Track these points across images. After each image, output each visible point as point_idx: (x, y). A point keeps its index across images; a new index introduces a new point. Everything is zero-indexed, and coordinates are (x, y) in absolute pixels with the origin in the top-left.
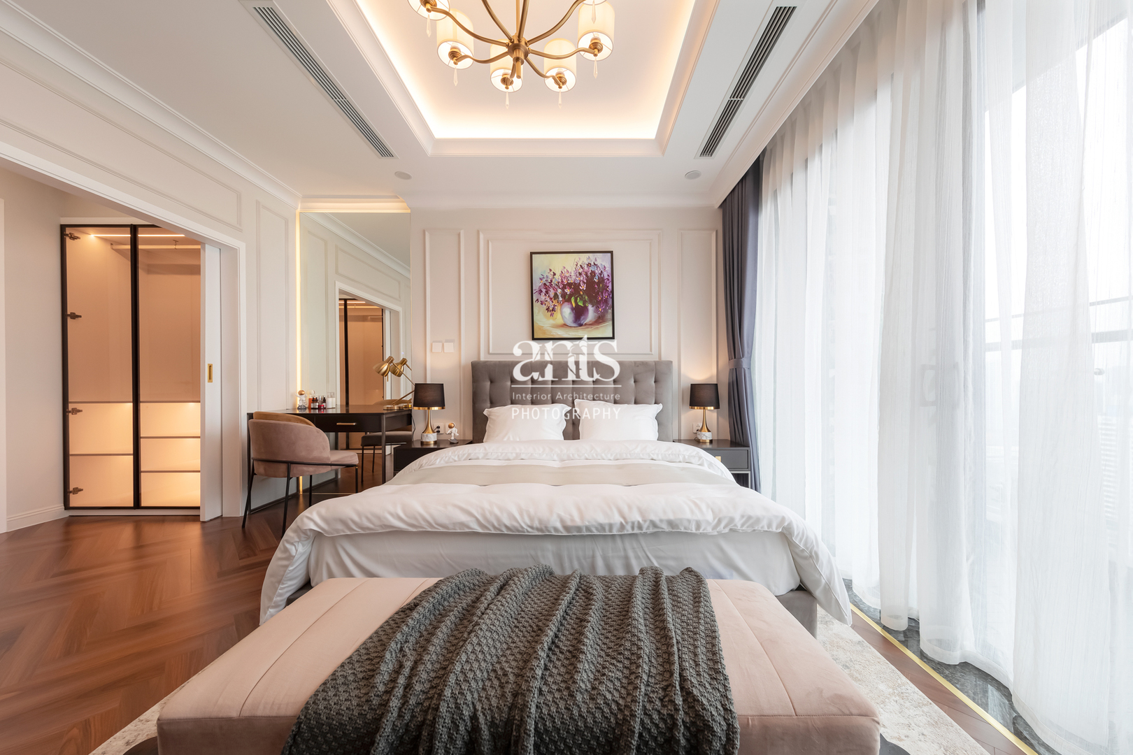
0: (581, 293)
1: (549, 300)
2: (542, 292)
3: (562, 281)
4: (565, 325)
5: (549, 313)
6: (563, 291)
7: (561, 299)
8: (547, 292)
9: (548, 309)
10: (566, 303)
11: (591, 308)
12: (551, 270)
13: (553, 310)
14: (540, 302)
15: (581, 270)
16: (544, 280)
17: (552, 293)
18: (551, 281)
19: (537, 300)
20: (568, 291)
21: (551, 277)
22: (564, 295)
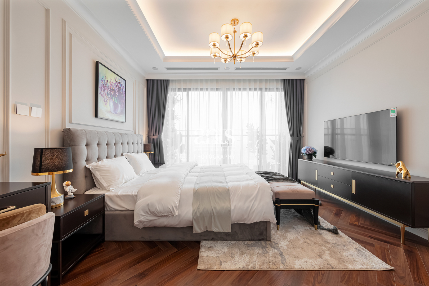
0: (117, 96)
1: (105, 95)
2: (102, 89)
3: (110, 87)
4: (110, 112)
5: (105, 103)
6: (110, 92)
7: (109, 96)
8: (104, 90)
9: (104, 100)
10: (111, 100)
11: (119, 106)
12: (106, 78)
13: (107, 102)
14: (101, 95)
15: (117, 84)
16: (103, 82)
17: (106, 91)
18: (106, 84)
19: (100, 93)
20: (112, 93)
21: (106, 82)
22: (111, 94)
